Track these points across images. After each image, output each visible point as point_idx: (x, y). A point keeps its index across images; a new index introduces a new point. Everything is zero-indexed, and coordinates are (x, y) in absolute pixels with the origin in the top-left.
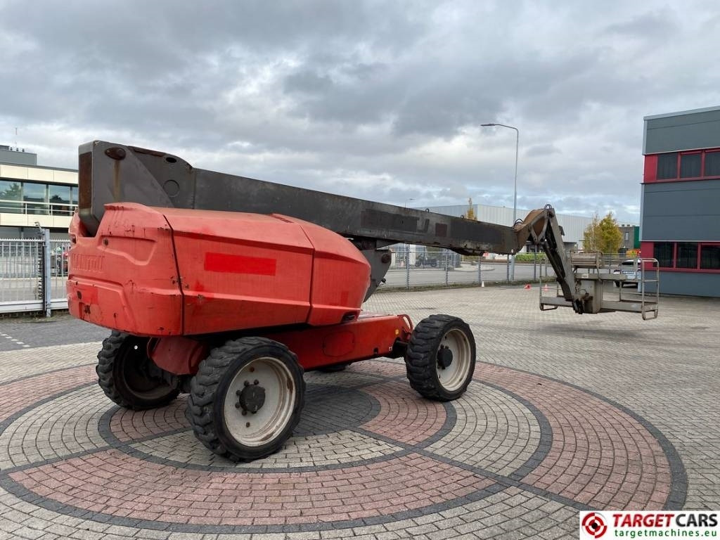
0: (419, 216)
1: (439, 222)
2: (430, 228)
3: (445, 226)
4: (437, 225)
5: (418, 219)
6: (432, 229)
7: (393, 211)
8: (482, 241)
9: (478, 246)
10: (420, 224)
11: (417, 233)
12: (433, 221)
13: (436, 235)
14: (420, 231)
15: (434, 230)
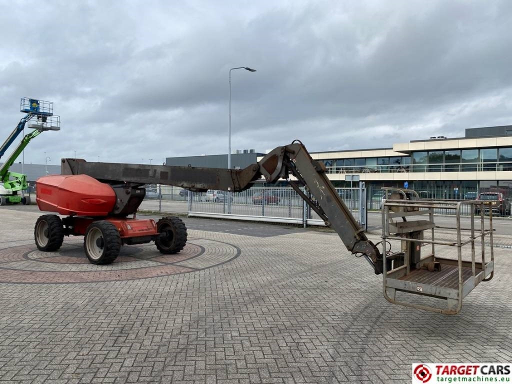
0: (150, 168)
1: (163, 171)
2: (157, 175)
3: (167, 173)
4: (161, 172)
5: (150, 170)
6: (158, 175)
7: (136, 167)
8: (196, 182)
9: (194, 185)
10: (151, 173)
11: (149, 178)
12: (159, 171)
13: (161, 179)
14: (150, 177)
15: (160, 175)
